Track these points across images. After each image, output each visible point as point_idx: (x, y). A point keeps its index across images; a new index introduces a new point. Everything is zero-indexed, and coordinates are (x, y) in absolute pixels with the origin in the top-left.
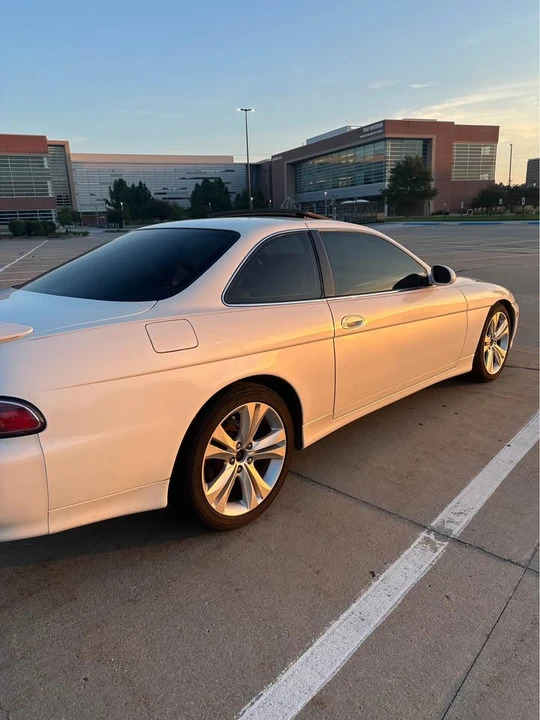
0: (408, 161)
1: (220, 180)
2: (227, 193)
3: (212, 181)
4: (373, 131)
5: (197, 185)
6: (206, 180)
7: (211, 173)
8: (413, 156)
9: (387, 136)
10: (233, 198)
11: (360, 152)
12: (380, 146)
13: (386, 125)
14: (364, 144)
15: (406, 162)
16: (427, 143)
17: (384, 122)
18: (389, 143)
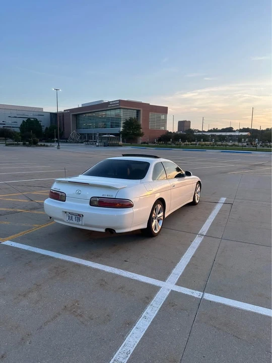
0: (131, 119)
1: (37, 120)
2: (40, 126)
3: (33, 119)
4: (115, 104)
5: (24, 121)
6: (29, 119)
7: (31, 115)
8: (133, 117)
9: (121, 107)
10: (44, 129)
11: (108, 113)
12: (118, 111)
13: (121, 102)
14: (110, 110)
15: (130, 120)
16: (138, 112)
17: (119, 100)
18: (122, 110)
